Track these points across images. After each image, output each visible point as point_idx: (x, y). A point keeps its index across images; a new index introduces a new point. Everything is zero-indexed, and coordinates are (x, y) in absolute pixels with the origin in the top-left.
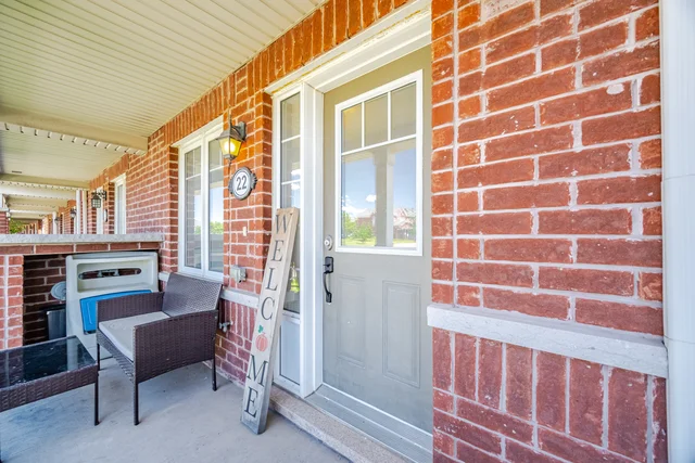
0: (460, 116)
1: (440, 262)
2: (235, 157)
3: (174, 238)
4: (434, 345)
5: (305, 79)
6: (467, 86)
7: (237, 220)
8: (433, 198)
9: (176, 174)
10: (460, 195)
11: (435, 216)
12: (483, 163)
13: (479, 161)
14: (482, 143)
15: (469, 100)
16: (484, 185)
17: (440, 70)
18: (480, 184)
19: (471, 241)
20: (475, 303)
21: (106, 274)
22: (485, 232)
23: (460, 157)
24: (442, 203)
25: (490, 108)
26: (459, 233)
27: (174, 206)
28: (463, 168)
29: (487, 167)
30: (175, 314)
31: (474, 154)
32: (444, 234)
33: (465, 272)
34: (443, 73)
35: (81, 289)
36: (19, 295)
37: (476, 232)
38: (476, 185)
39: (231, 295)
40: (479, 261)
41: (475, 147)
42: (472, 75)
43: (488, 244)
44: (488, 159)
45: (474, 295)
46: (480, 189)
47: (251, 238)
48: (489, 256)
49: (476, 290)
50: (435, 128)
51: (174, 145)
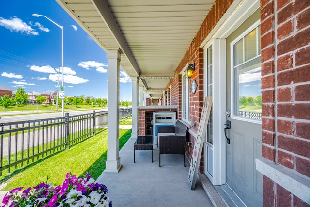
0: (278, 38)
1: (266, 133)
2: (190, 77)
3: (180, 107)
4: (264, 184)
5: (214, 37)
6: (282, 17)
7: (193, 102)
8: (262, 92)
9: (181, 84)
10: (279, 90)
11: (264, 104)
12: (294, 67)
13: (291, 66)
14: (293, 53)
15: (283, 25)
16: (295, 83)
17: (265, 13)
18: (292, 83)
19: (286, 122)
20: (289, 166)
21: (164, 118)
22: (296, 117)
23: (278, 65)
24: (267, 95)
25: (299, 27)
26: (278, 116)
27: (180, 96)
28: (280, 72)
29: (297, 70)
30: (177, 135)
31: (288, 61)
32: (268, 116)
33: (283, 143)
34: (266, 14)
35: (156, 122)
36: (144, 122)
37: (290, 116)
38: (289, 83)
39: (191, 131)
40: (292, 136)
41: (288, 57)
42: (286, 8)
43: (299, 126)
44: (297, 64)
45: (288, 160)
46: (292, 86)
47: (196, 109)
48: (299, 134)
49: (290, 156)
50: (263, 49)
51: (180, 74)
